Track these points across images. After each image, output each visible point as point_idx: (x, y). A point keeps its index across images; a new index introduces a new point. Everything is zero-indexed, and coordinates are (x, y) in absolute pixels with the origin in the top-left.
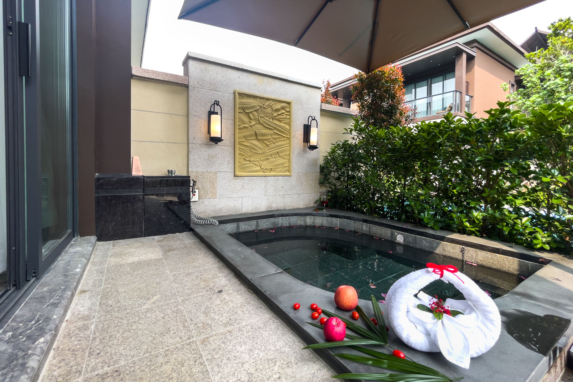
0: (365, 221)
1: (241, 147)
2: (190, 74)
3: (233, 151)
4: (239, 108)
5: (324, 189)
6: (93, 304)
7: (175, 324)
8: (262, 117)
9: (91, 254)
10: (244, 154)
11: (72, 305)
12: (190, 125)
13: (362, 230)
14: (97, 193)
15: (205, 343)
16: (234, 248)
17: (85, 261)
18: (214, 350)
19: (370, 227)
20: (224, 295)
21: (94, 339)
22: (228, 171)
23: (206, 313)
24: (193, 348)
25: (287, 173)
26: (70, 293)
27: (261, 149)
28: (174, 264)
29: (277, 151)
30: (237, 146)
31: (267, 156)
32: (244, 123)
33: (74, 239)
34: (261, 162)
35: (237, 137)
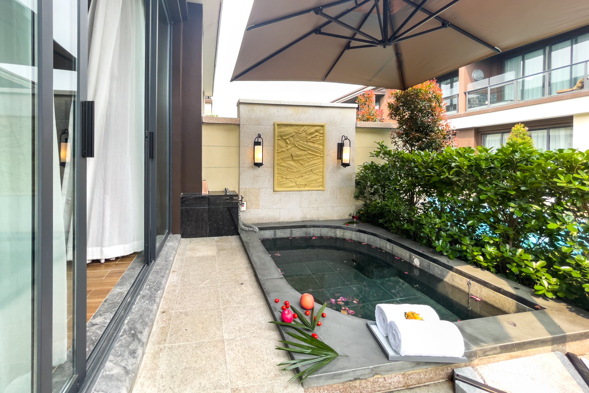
0: (389, 240)
1: (279, 167)
2: (241, 115)
3: (273, 171)
4: (278, 136)
5: (360, 203)
6: (178, 279)
7: (213, 297)
8: (298, 141)
9: (178, 247)
10: (282, 173)
11: (169, 278)
12: (240, 154)
13: (386, 248)
14: (182, 206)
15: (225, 310)
16: (260, 254)
17: (174, 252)
18: (228, 314)
19: (392, 247)
20: (243, 287)
21: (178, 297)
22: (269, 187)
23: (230, 295)
24: (219, 310)
25: (321, 188)
26: (168, 272)
27: (296, 168)
28: (221, 261)
29: (311, 169)
30: (276, 167)
31: (301, 173)
32: (282, 147)
33: (169, 236)
34: (296, 179)
35: (276, 160)
